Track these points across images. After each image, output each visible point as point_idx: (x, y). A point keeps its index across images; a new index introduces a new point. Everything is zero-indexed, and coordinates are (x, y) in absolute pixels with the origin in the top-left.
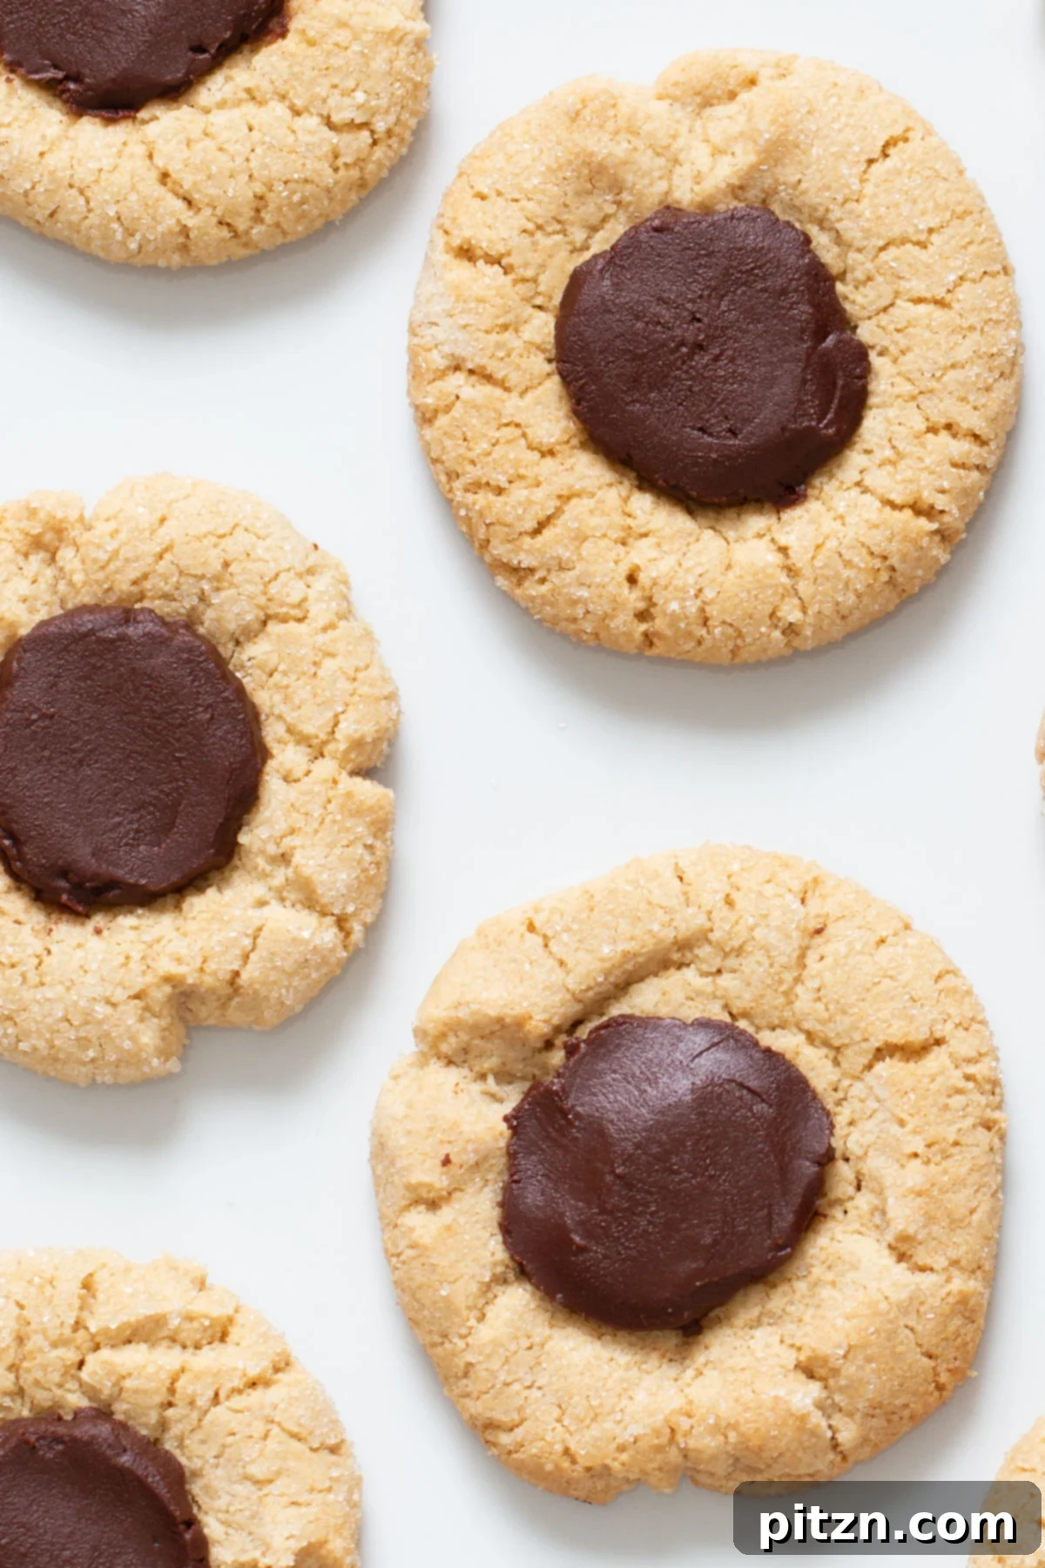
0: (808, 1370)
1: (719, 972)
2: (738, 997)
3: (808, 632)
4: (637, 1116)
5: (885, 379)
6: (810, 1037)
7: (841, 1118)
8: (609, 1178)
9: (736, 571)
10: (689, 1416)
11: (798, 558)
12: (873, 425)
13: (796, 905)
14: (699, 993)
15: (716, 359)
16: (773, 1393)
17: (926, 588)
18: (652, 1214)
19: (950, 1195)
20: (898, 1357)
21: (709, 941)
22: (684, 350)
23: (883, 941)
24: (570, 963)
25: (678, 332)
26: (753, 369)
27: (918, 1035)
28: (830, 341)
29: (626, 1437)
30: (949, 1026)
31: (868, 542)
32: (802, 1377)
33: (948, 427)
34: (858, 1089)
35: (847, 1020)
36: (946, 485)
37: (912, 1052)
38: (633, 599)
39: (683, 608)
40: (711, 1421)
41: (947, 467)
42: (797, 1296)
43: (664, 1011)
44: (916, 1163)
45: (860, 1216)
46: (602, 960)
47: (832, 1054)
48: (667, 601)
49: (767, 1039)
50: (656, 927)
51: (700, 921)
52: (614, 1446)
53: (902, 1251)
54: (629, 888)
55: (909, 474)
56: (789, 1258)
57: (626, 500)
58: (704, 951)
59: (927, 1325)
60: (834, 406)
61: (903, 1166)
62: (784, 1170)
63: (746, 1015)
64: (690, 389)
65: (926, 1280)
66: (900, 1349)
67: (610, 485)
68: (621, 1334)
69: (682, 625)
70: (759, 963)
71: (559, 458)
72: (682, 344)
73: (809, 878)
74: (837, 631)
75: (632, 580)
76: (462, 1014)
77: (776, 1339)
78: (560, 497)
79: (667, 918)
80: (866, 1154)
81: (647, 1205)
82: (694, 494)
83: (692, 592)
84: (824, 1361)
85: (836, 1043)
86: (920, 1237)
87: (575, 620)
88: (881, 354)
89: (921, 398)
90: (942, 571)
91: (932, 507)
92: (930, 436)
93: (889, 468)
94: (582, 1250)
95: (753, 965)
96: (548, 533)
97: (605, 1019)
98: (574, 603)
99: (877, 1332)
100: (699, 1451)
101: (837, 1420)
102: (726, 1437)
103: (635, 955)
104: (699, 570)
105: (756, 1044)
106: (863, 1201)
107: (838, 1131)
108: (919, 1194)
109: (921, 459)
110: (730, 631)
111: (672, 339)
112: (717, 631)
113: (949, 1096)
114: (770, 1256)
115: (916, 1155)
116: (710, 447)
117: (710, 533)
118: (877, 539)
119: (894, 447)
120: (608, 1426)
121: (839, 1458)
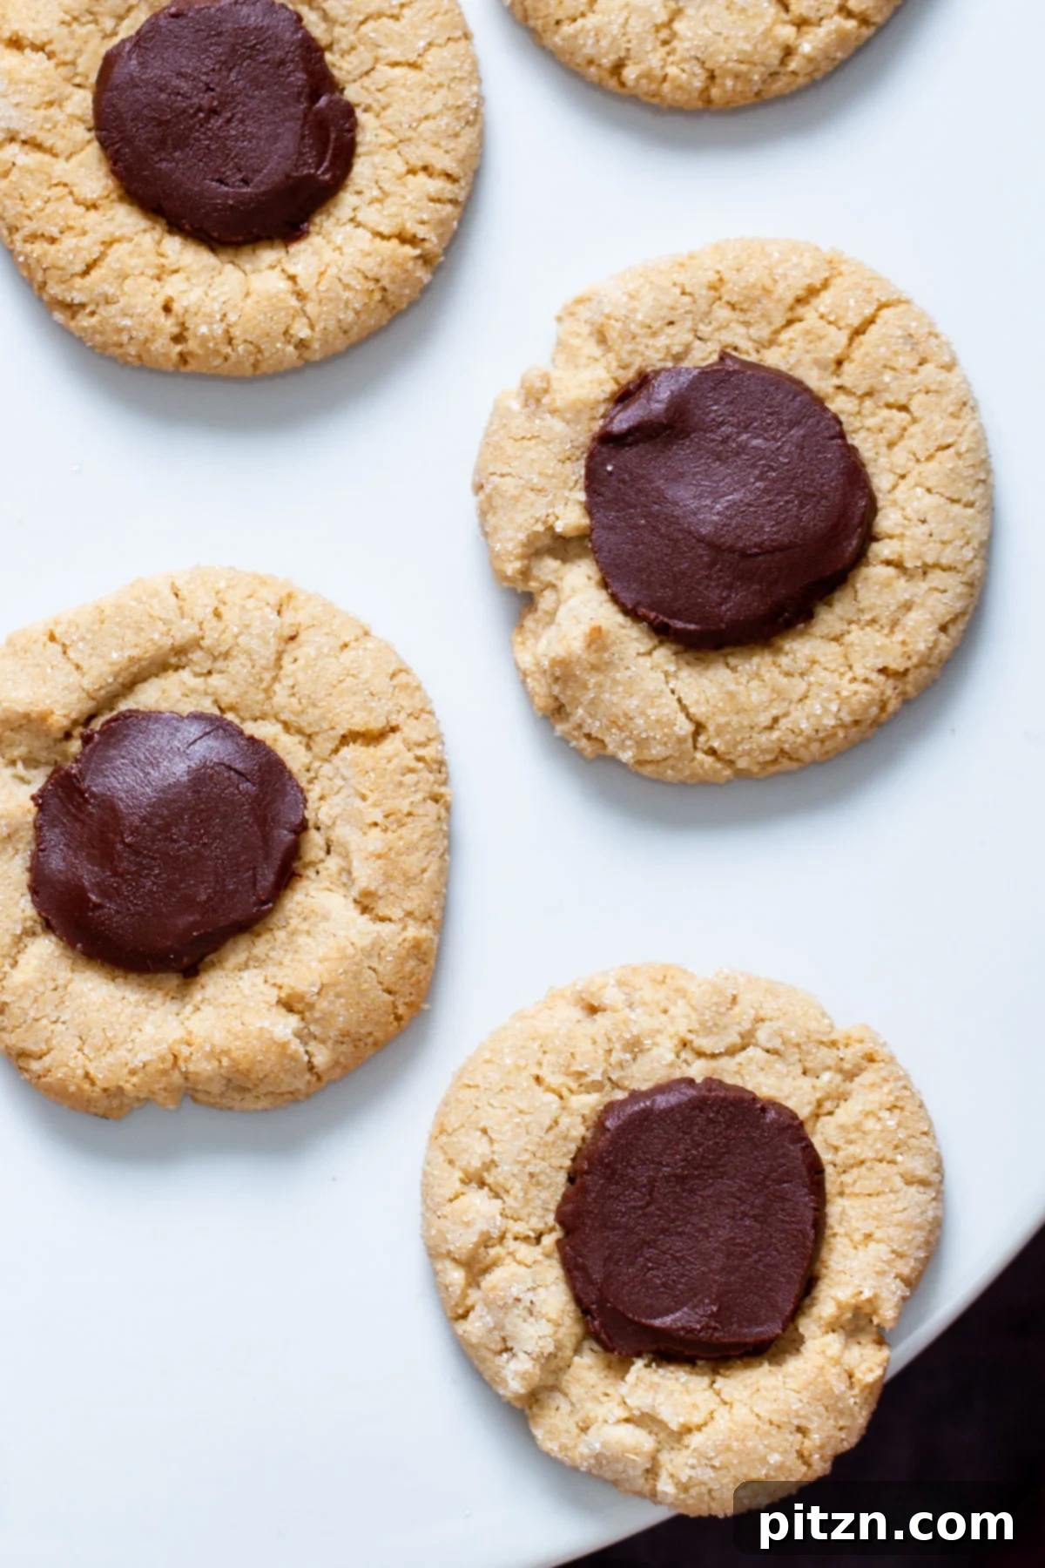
0: (288, 1005)
1: (210, 673)
2: (226, 694)
3: (316, 346)
4: (142, 794)
5: (370, 131)
6: (287, 726)
7: (313, 794)
8: (119, 847)
9: (254, 298)
10: (189, 1045)
11: (305, 284)
12: (362, 169)
13: (273, 616)
14: (194, 691)
15: (229, 121)
16: (259, 1025)
17: (411, 305)
18: (156, 876)
19: (404, 857)
20: (362, 993)
21: (201, 648)
22: (201, 115)
23: (346, 646)
24: (85, 665)
25: (195, 100)
26: (260, 128)
27: (377, 724)
28: (323, 101)
29: (136, 1063)
30: (403, 715)
31: (362, 267)
32: (283, 1011)
33: (425, 168)
34: (327, 769)
35: (317, 712)
36: (425, 217)
37: (372, 738)
38: (169, 325)
39: (211, 330)
40: (208, 1048)
41: (425, 202)
42: (278, 944)
43: (164, 706)
44: (376, 831)
45: (330, 876)
46: (112, 664)
47: (304, 740)
48: (197, 326)
49: (250, 728)
50: (156, 636)
51: (193, 631)
52: (126, 1071)
53: (366, 904)
54: (133, 604)
55: (394, 209)
56: (270, 911)
57: (159, 243)
58: (197, 656)
59: (387, 967)
60: (329, 156)
61: (365, 834)
62: (266, 838)
63: (232, 708)
64: (208, 147)
65: (385, 929)
66: (365, 986)
67: (145, 231)
68: (132, 976)
69: (211, 345)
70: (243, 666)
71: (101, 212)
72: (200, 109)
73: (284, 593)
74: (340, 344)
75: (167, 309)
77: (260, 980)
78: (103, 243)
79: (165, 628)
80: (334, 823)
81: (151, 869)
82: (215, 234)
83: (218, 317)
84: (301, 998)
85: (308, 731)
86: (380, 893)
87: (121, 345)
88: (366, 110)
89: (401, 146)
90: (426, 290)
91: (414, 236)
92: (410, 177)
93: (377, 206)
94: (98, 906)
95: (238, 666)
96: (95, 274)
97: (114, 713)
98: (119, 330)
99: (345, 972)
100: (197, 1074)
101: (313, 1046)
102: (220, 1062)
103: (140, 660)
104: (223, 298)
105: (241, 733)
106: (333, 863)
107: (310, 805)
108: (379, 857)
109: (404, 197)
110: (251, 348)
111: (191, 106)
112: (241, 349)
113: (403, 775)
114: (255, 910)
115: (376, 824)
116: (226, 195)
117: (229, 267)
118: (370, 265)
119: (380, 188)
120: (122, 1053)
121: (314, 1079)
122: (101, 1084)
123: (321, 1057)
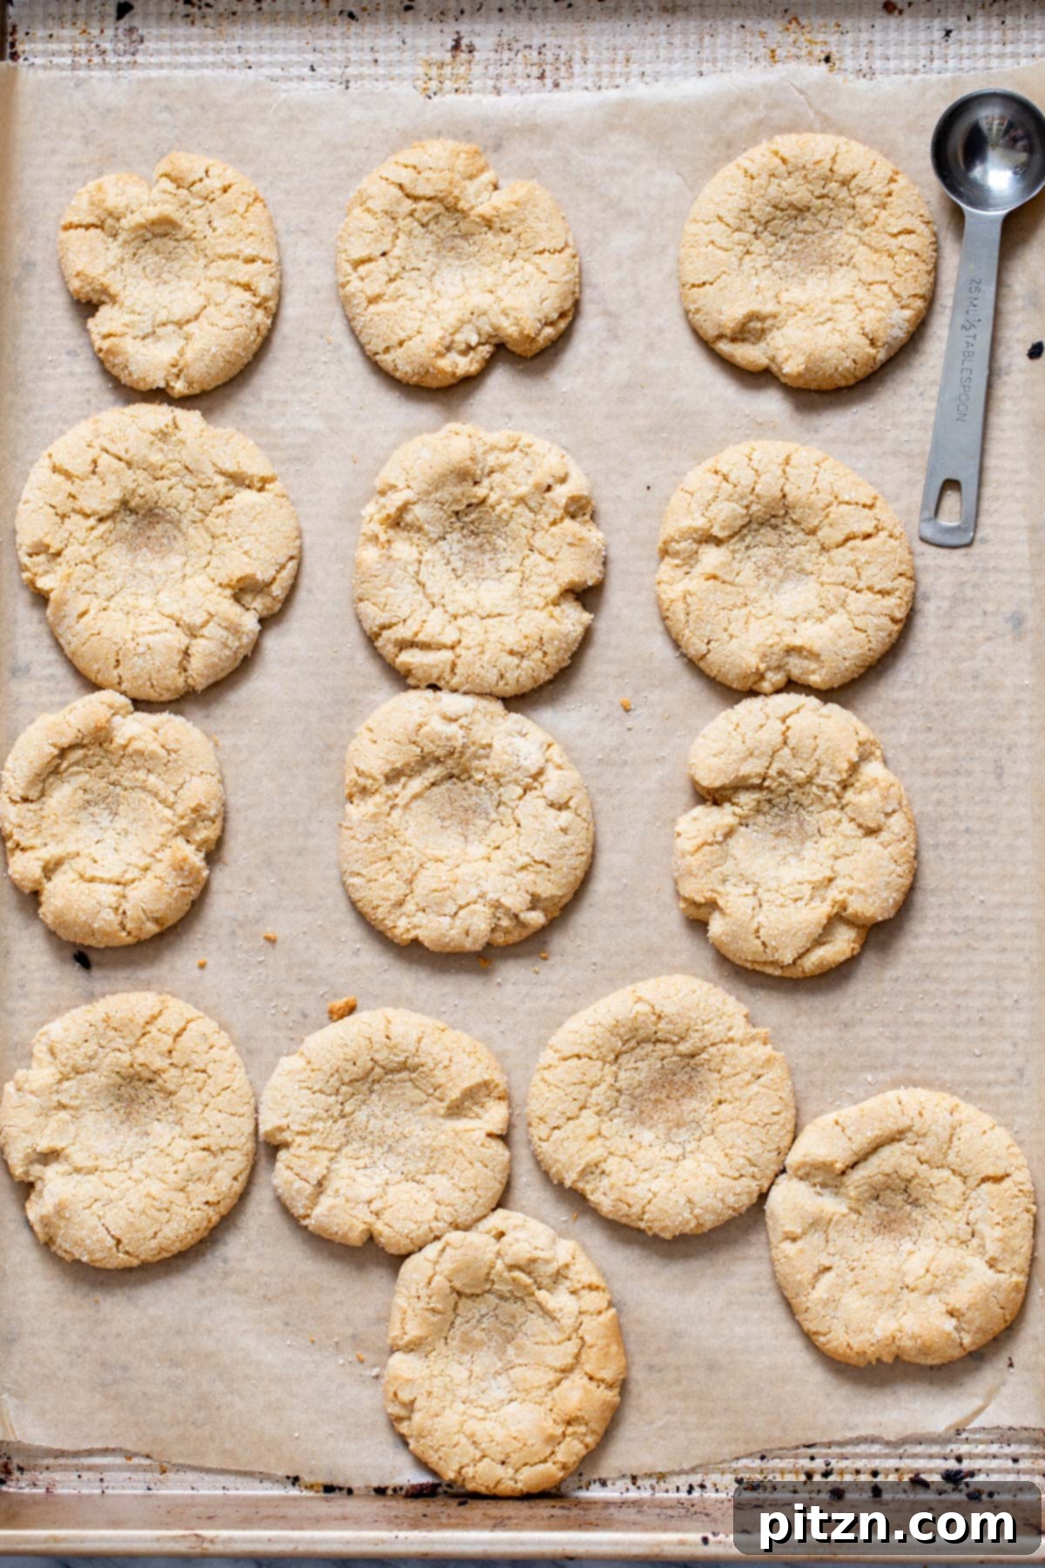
0: (952, 1314)
1: (916, 1144)
6: (954, 1172)
10: (901, 1332)
13: (949, 1116)
14: (908, 1152)
16: (937, 1323)
19: (1012, 1240)
20: (989, 1308)
21: (912, 1131)
23: (986, 1132)
24: (854, 1138)
27: (1000, 1172)
29: (874, 1340)
30: (1013, 1168)
32: (949, 1316)
34: (974, 1194)
35: (970, 1165)
37: (998, 1179)
40: (910, 1334)
44: (998, 1227)
45: (974, 1249)
46: (867, 1138)
47: (963, 1179)
50: (890, 1124)
51: (908, 1122)
52: (869, 1343)
53: (992, 1264)
54: (878, 1108)
58: (909, 1135)
59: (1002, 1296)
61: (992, 1228)
63: (927, 1162)
65: (1002, 1277)
66: (991, 1305)
70: (933, 1140)
73: (955, 1105)
76: (808, 1159)
77: (938, 1300)
79: (894, 1121)
80: (977, 1222)
84: (959, 1310)
85: (965, 1175)
86: (1000, 1258)
95: (931, 1141)
99: (981, 1298)
100: (904, 1349)
101: (963, 1335)
102: (917, 1341)
103: (881, 1136)
106: (975, 1242)
108: (1000, 1240)
113: (1013, 1198)
115: (999, 1224)
120: (867, 1335)
121: (963, 1350)
122: (855, 1350)
123: (968, 1341)
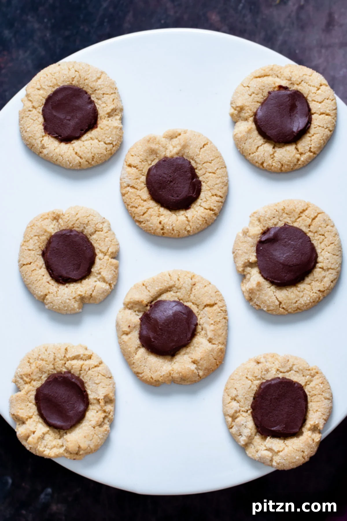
0: (194, 362)
1: (177, 292)
3: (191, 232)
4: (163, 318)
5: (204, 187)
6: (193, 303)
7: (199, 318)
9: (179, 221)
10: (173, 371)
11: (189, 218)
12: (202, 195)
13: (190, 280)
15: (174, 184)
16: (188, 366)
17: (212, 223)
18: (166, 335)
20: (210, 360)
21: (175, 287)
22: (169, 182)
23: (205, 286)
24: (151, 291)
25: (167, 179)
26: (181, 185)
27: (212, 303)
28: (194, 180)
29: (162, 375)
30: (217, 301)
31: (202, 215)
32: (193, 364)
33: (216, 195)
34: (202, 312)
35: (200, 300)
36: (215, 205)
37: (211, 306)
38: (160, 226)
39: (169, 228)
40: (177, 371)
41: (215, 202)
42: (192, 349)
43: (167, 299)
44: (212, 325)
45: (202, 335)
46: (156, 291)
48: (166, 227)
49: (185, 304)
51: (173, 283)
52: (160, 376)
53: (210, 341)
54: (161, 278)
55: (209, 203)
56: (190, 342)
57: (159, 209)
58: (174, 289)
59: (215, 354)
60: (195, 192)
61: (210, 326)
62: (189, 327)
63: (181, 300)
64: (170, 189)
65: (214, 346)
66: (210, 358)
67: (156, 206)
68: (161, 356)
69: (169, 231)
70: (184, 290)
71: (147, 202)
72: (168, 181)
74: (197, 231)
75: (160, 223)
76: (132, 300)
77: (188, 357)
78: (147, 209)
79: (167, 283)
80: (203, 324)
82: (171, 207)
83: (171, 225)
84: (197, 361)
86: (213, 338)
87: (150, 230)
88: (204, 182)
89: (211, 190)
90: (215, 220)
91: (213, 209)
92: (212, 197)
93: (205, 202)
94: (154, 342)
96: (145, 215)
97: (157, 301)
98: (150, 227)
99: (206, 355)
100: (175, 377)
101: (199, 371)
102: (179, 374)
103: (162, 290)
104: (172, 221)
105: (183, 305)
106: (203, 332)
107: (198, 320)
108: (213, 331)
109: (211, 201)
110: (178, 232)
111: (166, 180)
112: (175, 232)
113: (218, 313)
114: (186, 342)
116: (174, 199)
117: (173, 215)
118: (203, 215)
119: (206, 199)
120: (159, 373)
121: (199, 378)
122: (154, 379)
123: (201, 373)
